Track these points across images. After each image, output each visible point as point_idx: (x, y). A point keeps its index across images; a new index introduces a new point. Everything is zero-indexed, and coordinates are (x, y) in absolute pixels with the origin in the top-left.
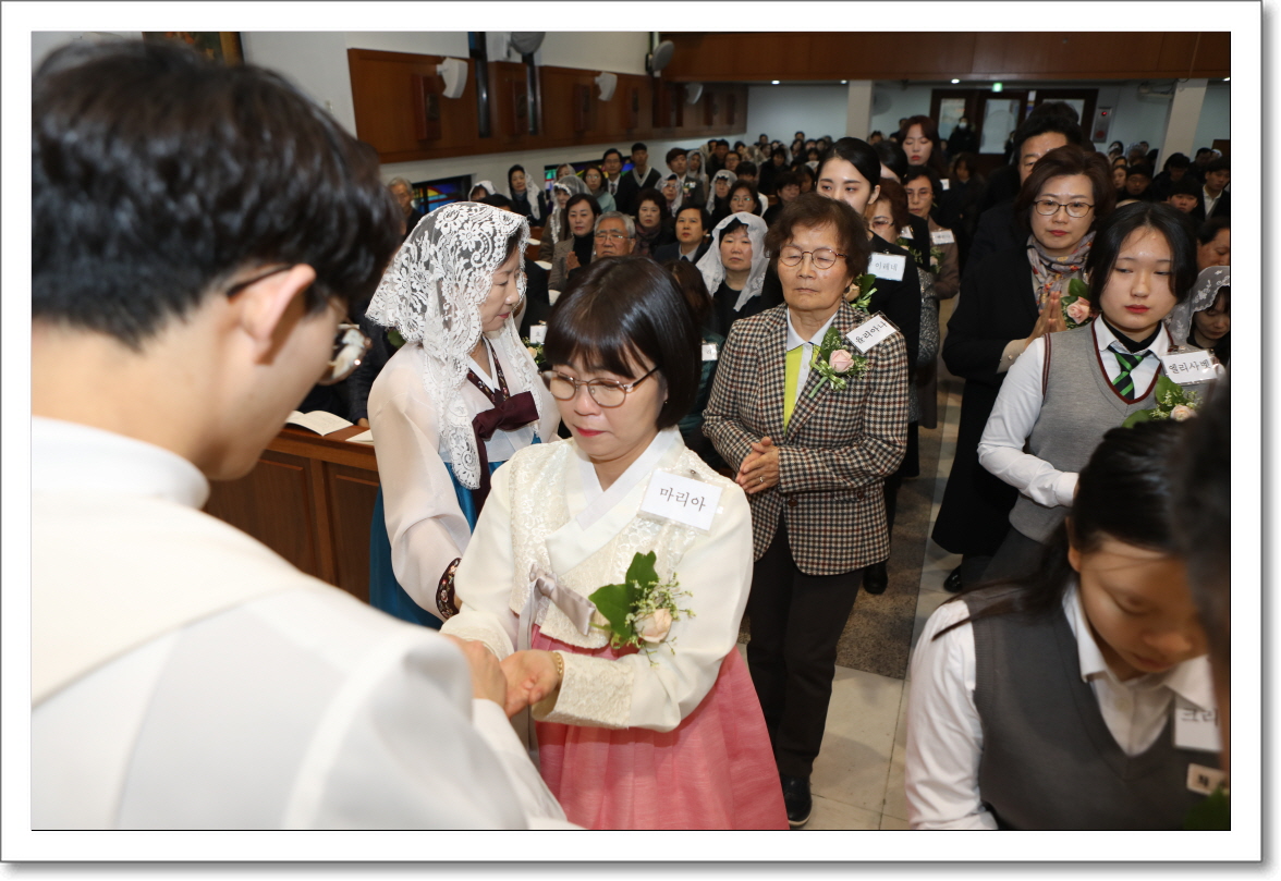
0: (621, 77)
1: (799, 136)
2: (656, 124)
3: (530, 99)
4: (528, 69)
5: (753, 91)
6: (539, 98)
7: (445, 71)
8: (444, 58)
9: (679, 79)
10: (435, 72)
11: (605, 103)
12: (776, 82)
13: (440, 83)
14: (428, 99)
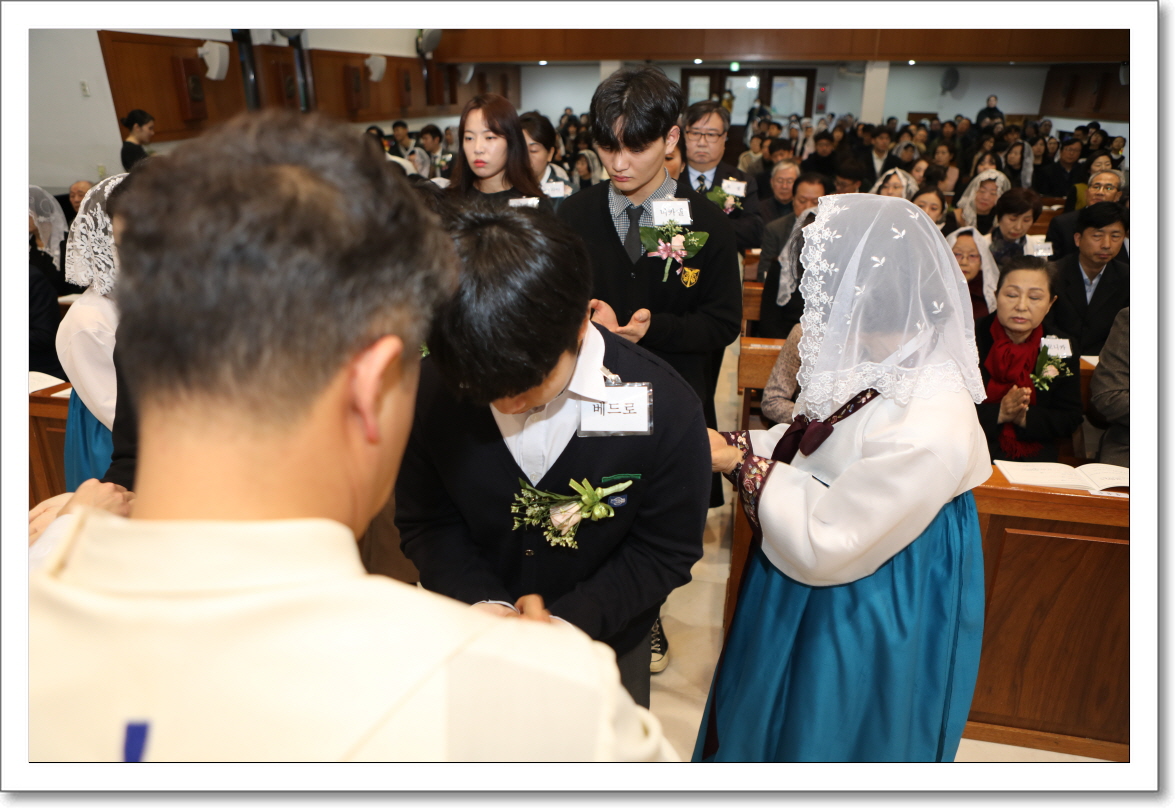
0: (390, 59)
1: (568, 111)
2: (430, 101)
3: (299, 80)
4: (296, 52)
5: (525, 72)
6: (310, 79)
7: (207, 53)
8: (205, 41)
9: (451, 61)
10: (196, 55)
11: (376, 84)
12: (543, 63)
13: (202, 65)
14: (190, 81)
